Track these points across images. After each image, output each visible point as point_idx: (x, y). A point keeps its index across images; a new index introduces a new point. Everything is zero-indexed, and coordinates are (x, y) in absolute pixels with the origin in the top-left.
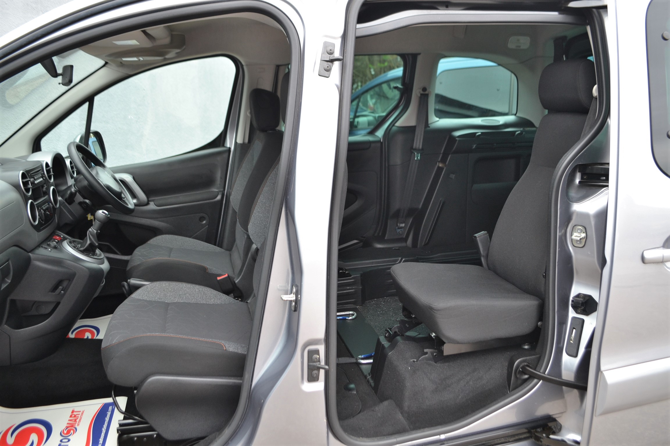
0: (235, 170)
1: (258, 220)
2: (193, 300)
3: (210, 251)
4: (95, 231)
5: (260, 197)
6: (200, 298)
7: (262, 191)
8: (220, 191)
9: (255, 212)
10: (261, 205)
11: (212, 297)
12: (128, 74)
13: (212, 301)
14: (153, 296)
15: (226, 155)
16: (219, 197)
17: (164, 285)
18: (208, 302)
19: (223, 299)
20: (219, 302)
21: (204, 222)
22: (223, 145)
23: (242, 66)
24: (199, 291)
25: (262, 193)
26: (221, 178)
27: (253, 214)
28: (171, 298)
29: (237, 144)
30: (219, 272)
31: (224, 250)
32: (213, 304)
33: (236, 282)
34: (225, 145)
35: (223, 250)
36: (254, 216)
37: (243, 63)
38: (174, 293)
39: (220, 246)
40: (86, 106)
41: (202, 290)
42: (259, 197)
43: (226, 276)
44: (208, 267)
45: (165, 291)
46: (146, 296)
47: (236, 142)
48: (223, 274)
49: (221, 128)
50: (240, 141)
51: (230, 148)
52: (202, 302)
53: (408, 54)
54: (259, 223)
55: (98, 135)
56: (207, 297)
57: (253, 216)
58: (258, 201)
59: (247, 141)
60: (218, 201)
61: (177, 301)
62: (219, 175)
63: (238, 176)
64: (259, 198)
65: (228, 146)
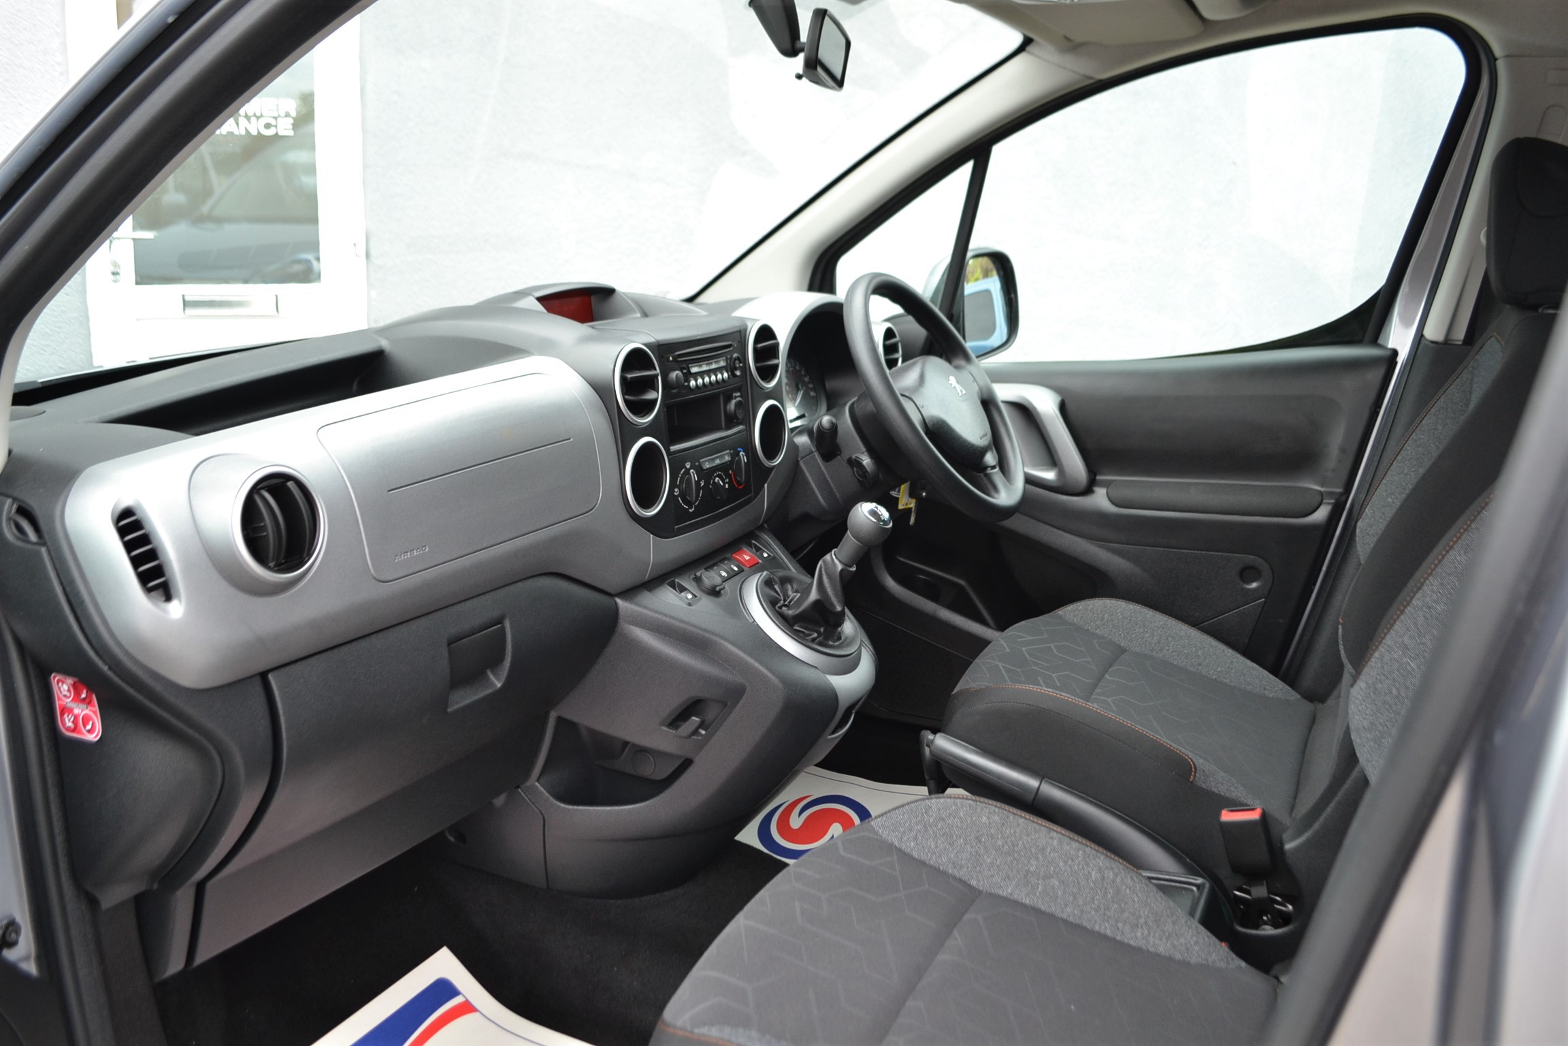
0: (1398, 430)
1: (1394, 680)
2: (1069, 910)
3: (1249, 688)
4: (840, 567)
5: (1425, 588)
6: (1096, 911)
7: (1440, 561)
8: (1331, 494)
9: (1388, 640)
10: (1421, 620)
11: (1142, 921)
13: (1139, 934)
14: (936, 847)
15: (1376, 375)
16: (1321, 514)
17: (984, 819)
18: (1123, 933)
20: (1163, 948)
21: (1254, 585)
22: (1375, 341)
23: (1493, 59)
24: (1103, 878)
25: (1439, 570)
26: (1343, 450)
27: (1381, 649)
28: (992, 876)
29: (1423, 341)
30: (1238, 793)
31: (1299, 696)
32: (1139, 950)
33: (1288, 846)
34: (1380, 341)
35: (1293, 695)
36: (1382, 657)
37: (1497, 50)
38: (1009, 859)
39: (1290, 678)
40: (967, 169)
41: (1114, 881)
42: (1422, 584)
43: (1254, 816)
44: (1199, 762)
45: (980, 841)
46: (915, 838)
47: (1420, 336)
48: (1249, 801)
49: (1379, 280)
50: (1433, 332)
51: (1395, 353)
52: (1097, 928)
54: (1394, 692)
55: (1001, 264)
57: (1377, 654)
58: (1414, 602)
59: (1460, 334)
60: (1314, 527)
61: (1011, 894)
62: (1337, 439)
63: (1399, 458)
64: (1419, 588)
65: (1390, 345)
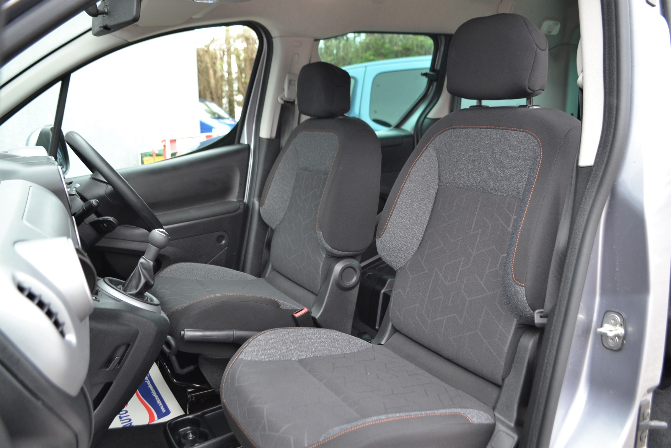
2: (325, 352)
4: (151, 263)
6: (333, 347)
11: (346, 344)
12: (126, 41)
13: (348, 349)
14: (272, 353)
15: (241, 156)
17: (281, 335)
18: (344, 350)
19: (358, 344)
20: (355, 349)
21: (224, 242)
22: (239, 142)
24: (328, 336)
28: (297, 353)
29: (260, 140)
34: (241, 142)
38: (298, 344)
41: (331, 335)
45: (285, 343)
46: (263, 354)
47: (257, 138)
50: (264, 135)
51: (249, 146)
52: (336, 353)
53: (440, 35)
56: (339, 344)
59: (274, 135)
61: (307, 356)
65: (246, 143)
